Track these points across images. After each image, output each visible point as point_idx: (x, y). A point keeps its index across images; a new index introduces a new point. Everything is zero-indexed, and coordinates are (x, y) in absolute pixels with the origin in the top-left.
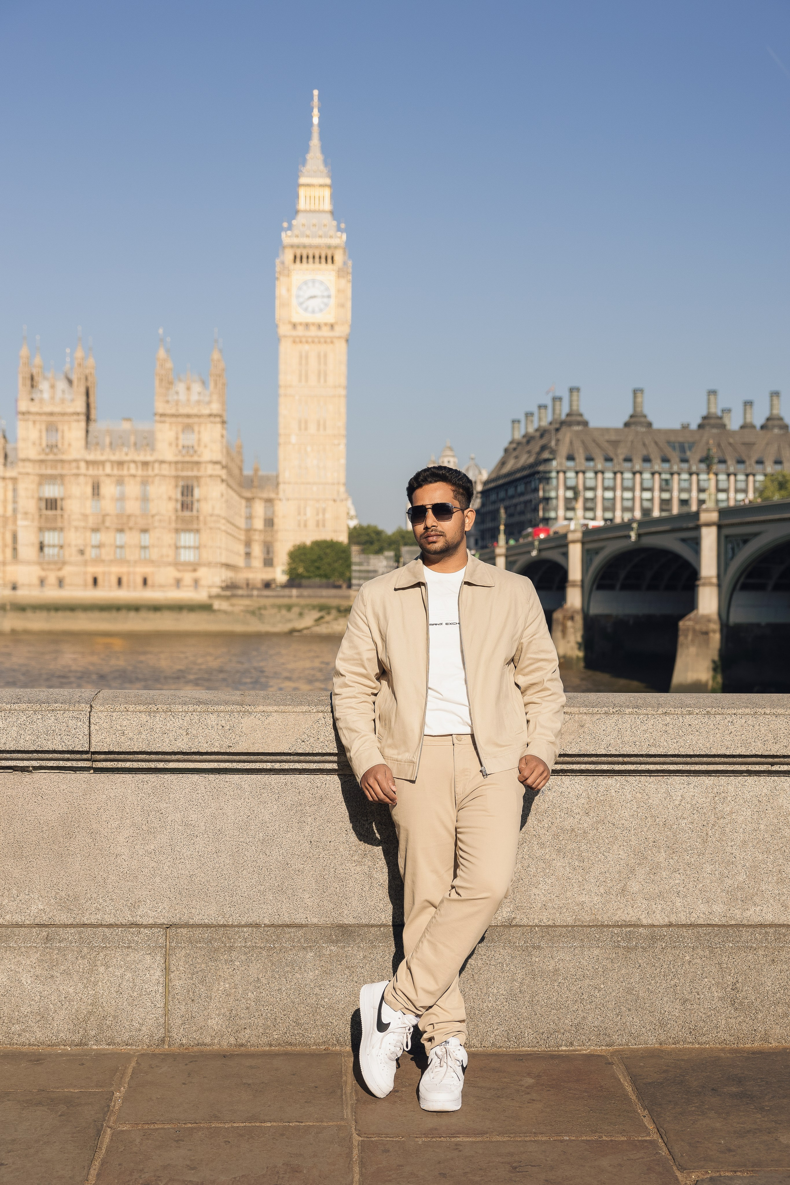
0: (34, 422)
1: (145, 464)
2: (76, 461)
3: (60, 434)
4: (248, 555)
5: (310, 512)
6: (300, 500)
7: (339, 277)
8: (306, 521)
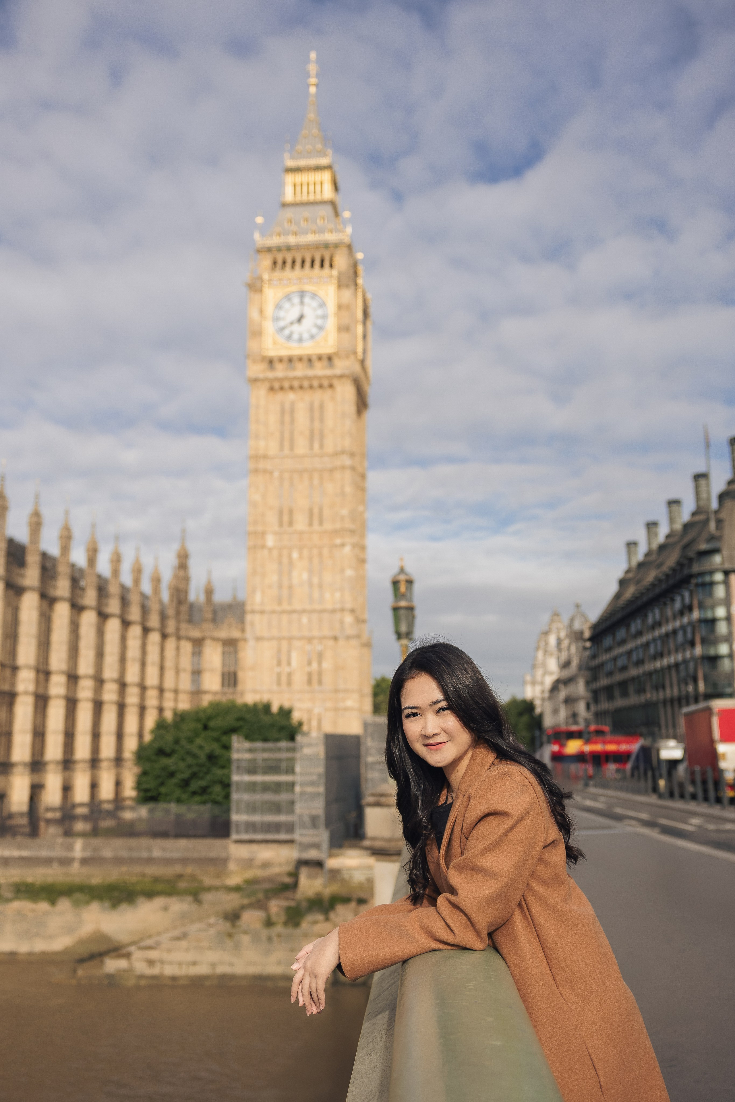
5: (296, 660)
6: (280, 639)
7: (340, 285)
8: (290, 675)
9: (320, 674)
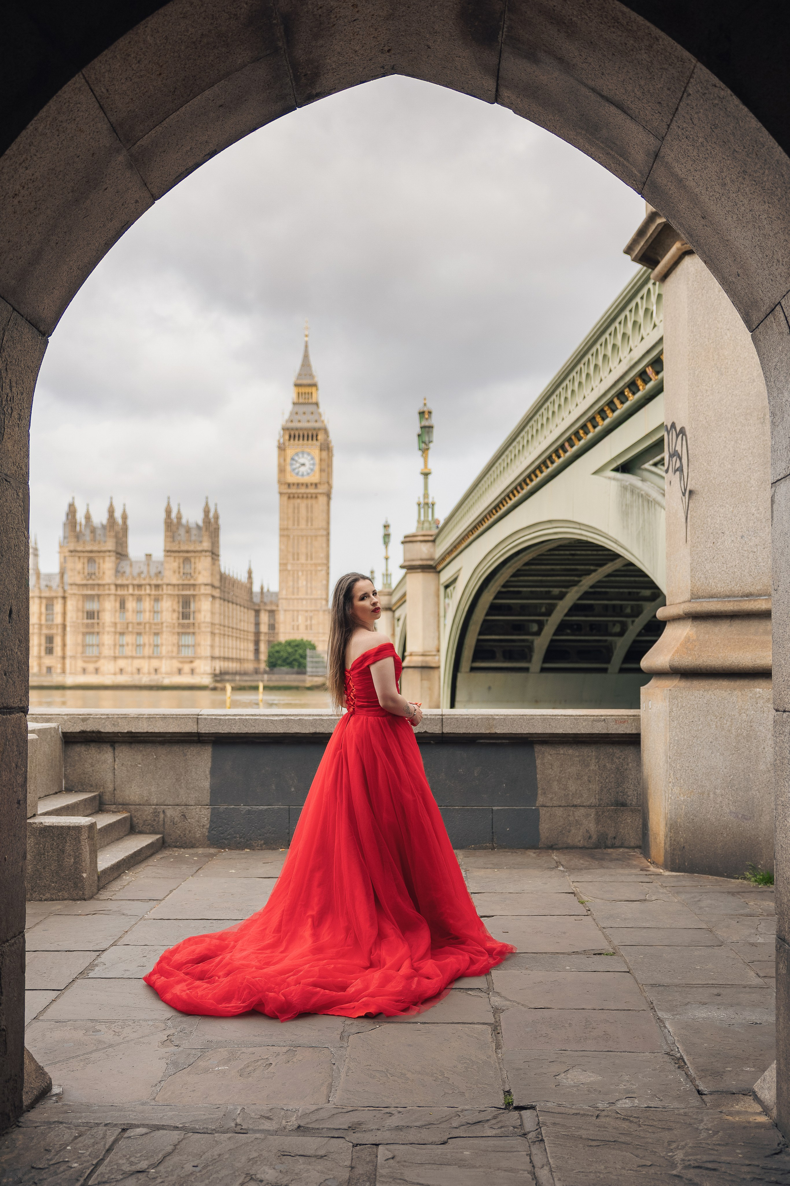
0: (79, 557)
1: (157, 586)
2: (109, 584)
3: (97, 565)
4: (257, 651)
5: (301, 619)
6: (293, 611)
7: (321, 450)
8: (298, 626)
9: (311, 625)
